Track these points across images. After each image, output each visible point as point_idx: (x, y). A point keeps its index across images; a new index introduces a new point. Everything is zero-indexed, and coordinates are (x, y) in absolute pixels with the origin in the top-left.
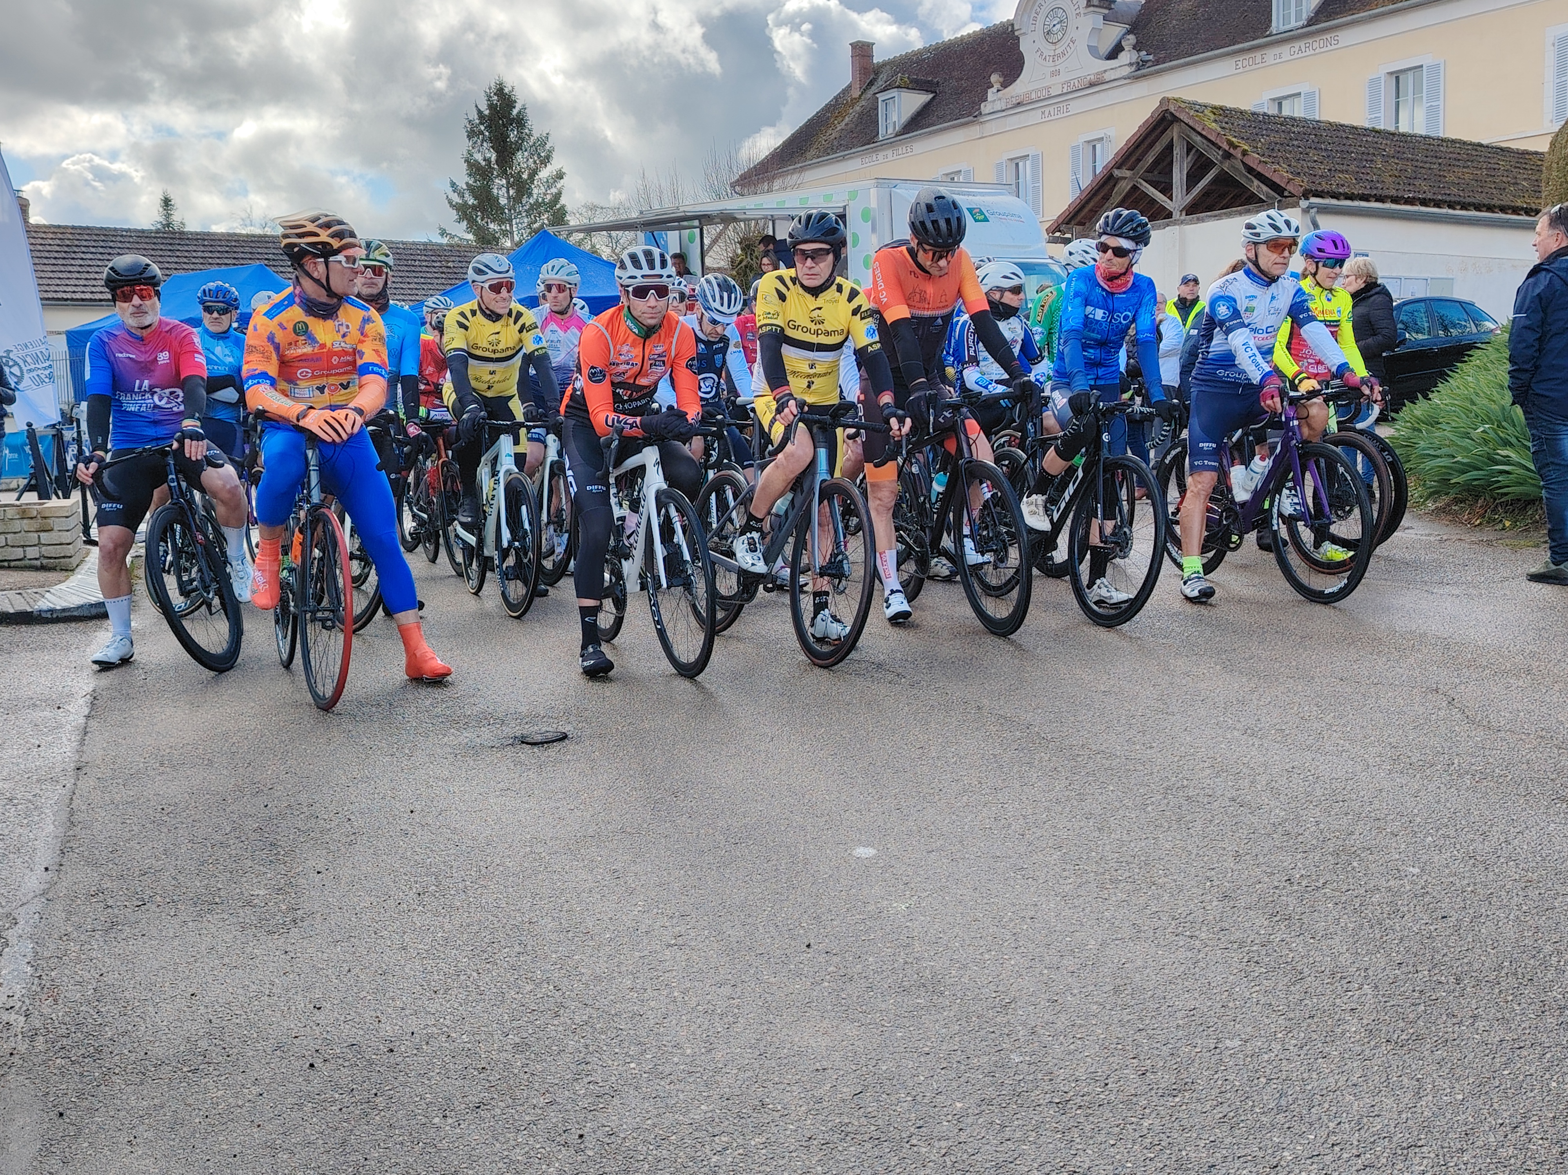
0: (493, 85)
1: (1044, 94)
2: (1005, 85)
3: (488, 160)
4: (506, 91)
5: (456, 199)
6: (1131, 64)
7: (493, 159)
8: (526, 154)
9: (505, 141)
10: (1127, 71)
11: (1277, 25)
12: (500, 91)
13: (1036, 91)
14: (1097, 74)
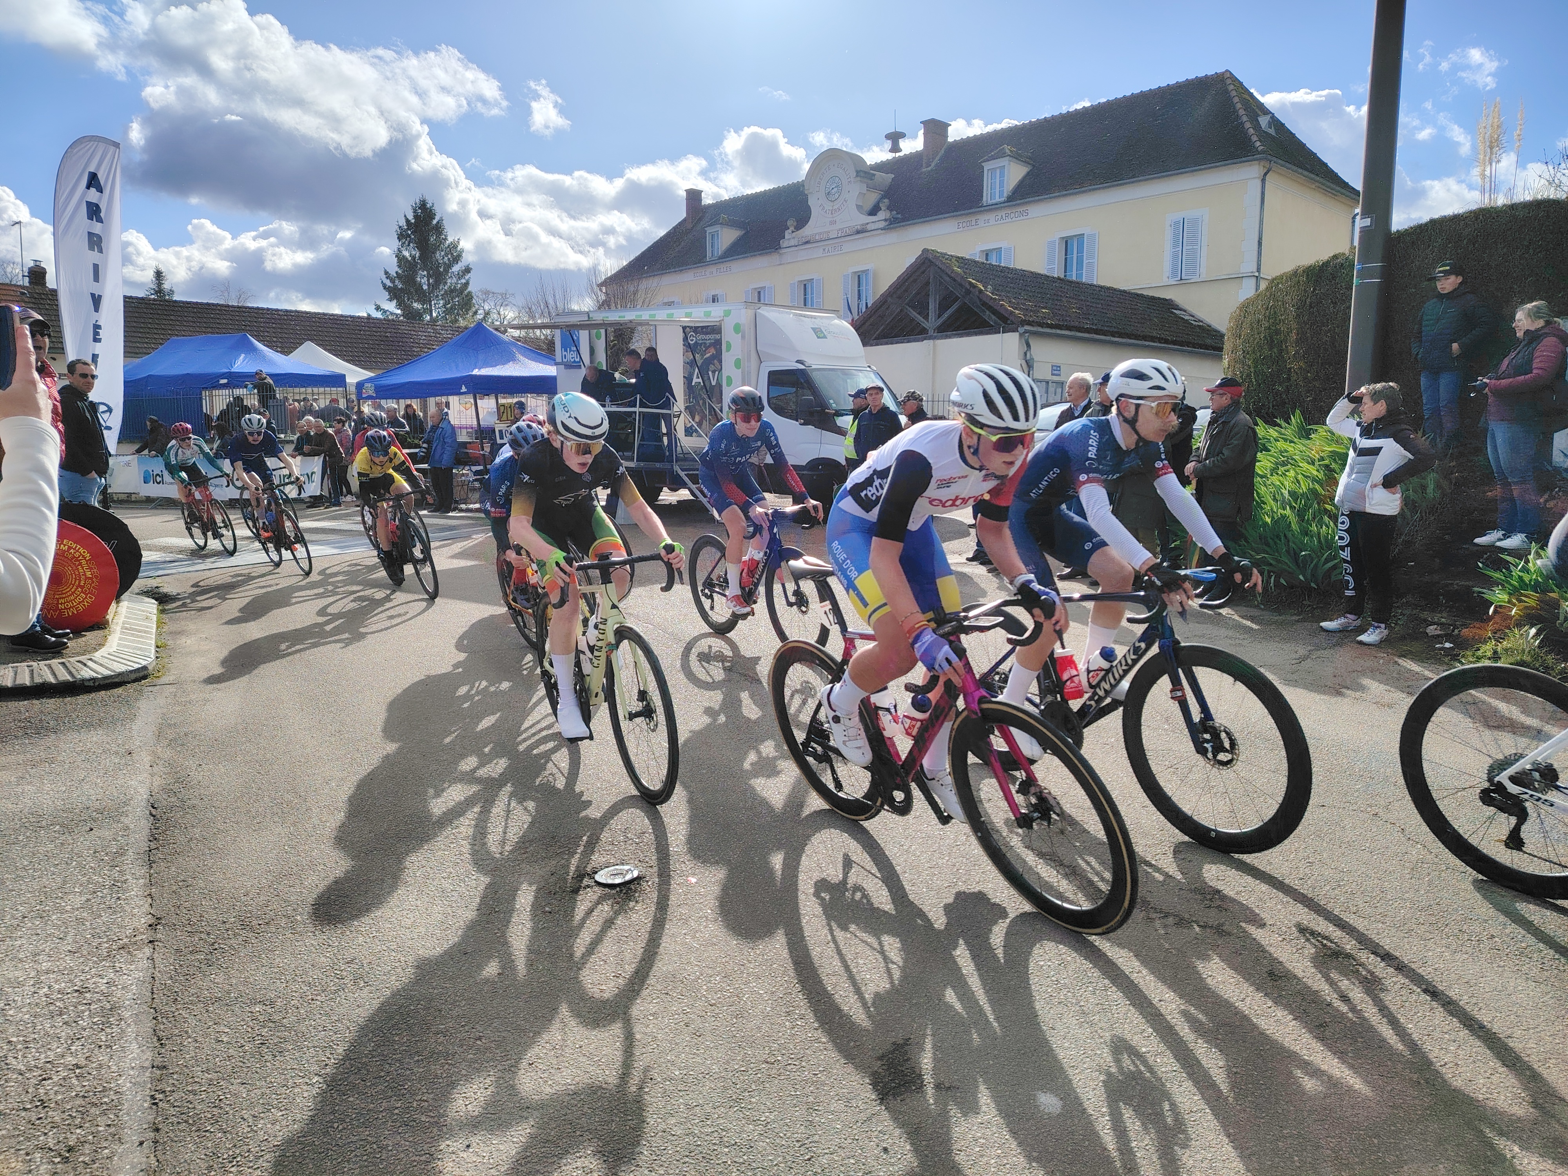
0: (418, 201)
1: (825, 236)
2: (798, 227)
3: (414, 258)
4: (428, 205)
5: (388, 283)
6: (886, 220)
7: (417, 255)
8: (443, 253)
9: (427, 244)
10: (882, 224)
11: (986, 199)
12: (423, 205)
13: (820, 234)
14: (862, 225)
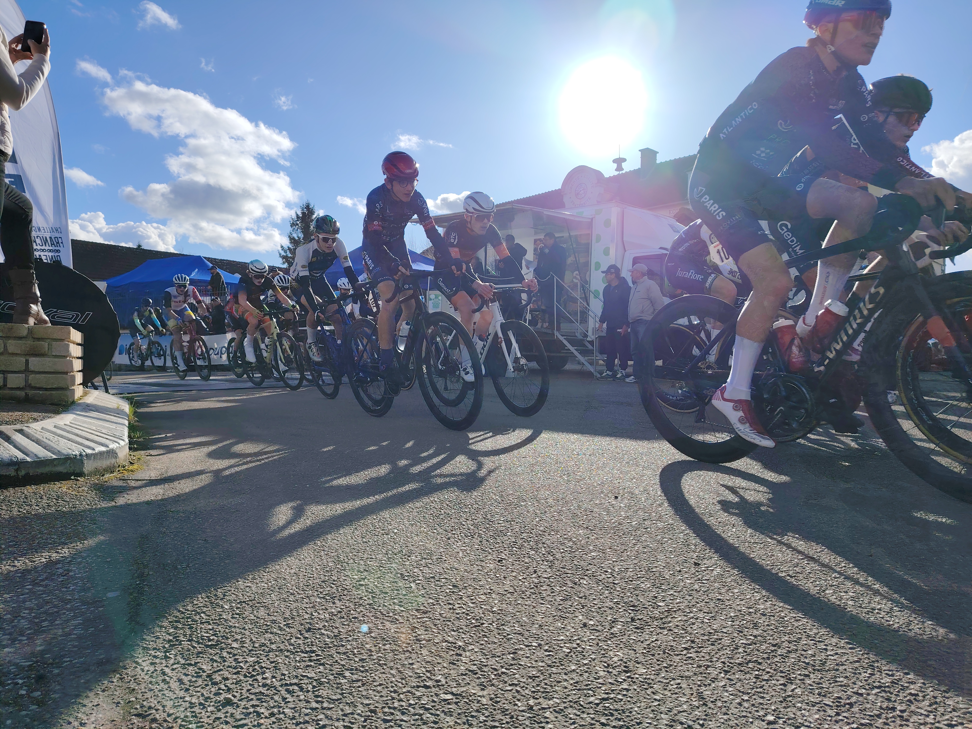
0: (304, 203)
3: (299, 237)
4: (311, 207)
5: (283, 253)
7: (302, 237)
12: (308, 207)
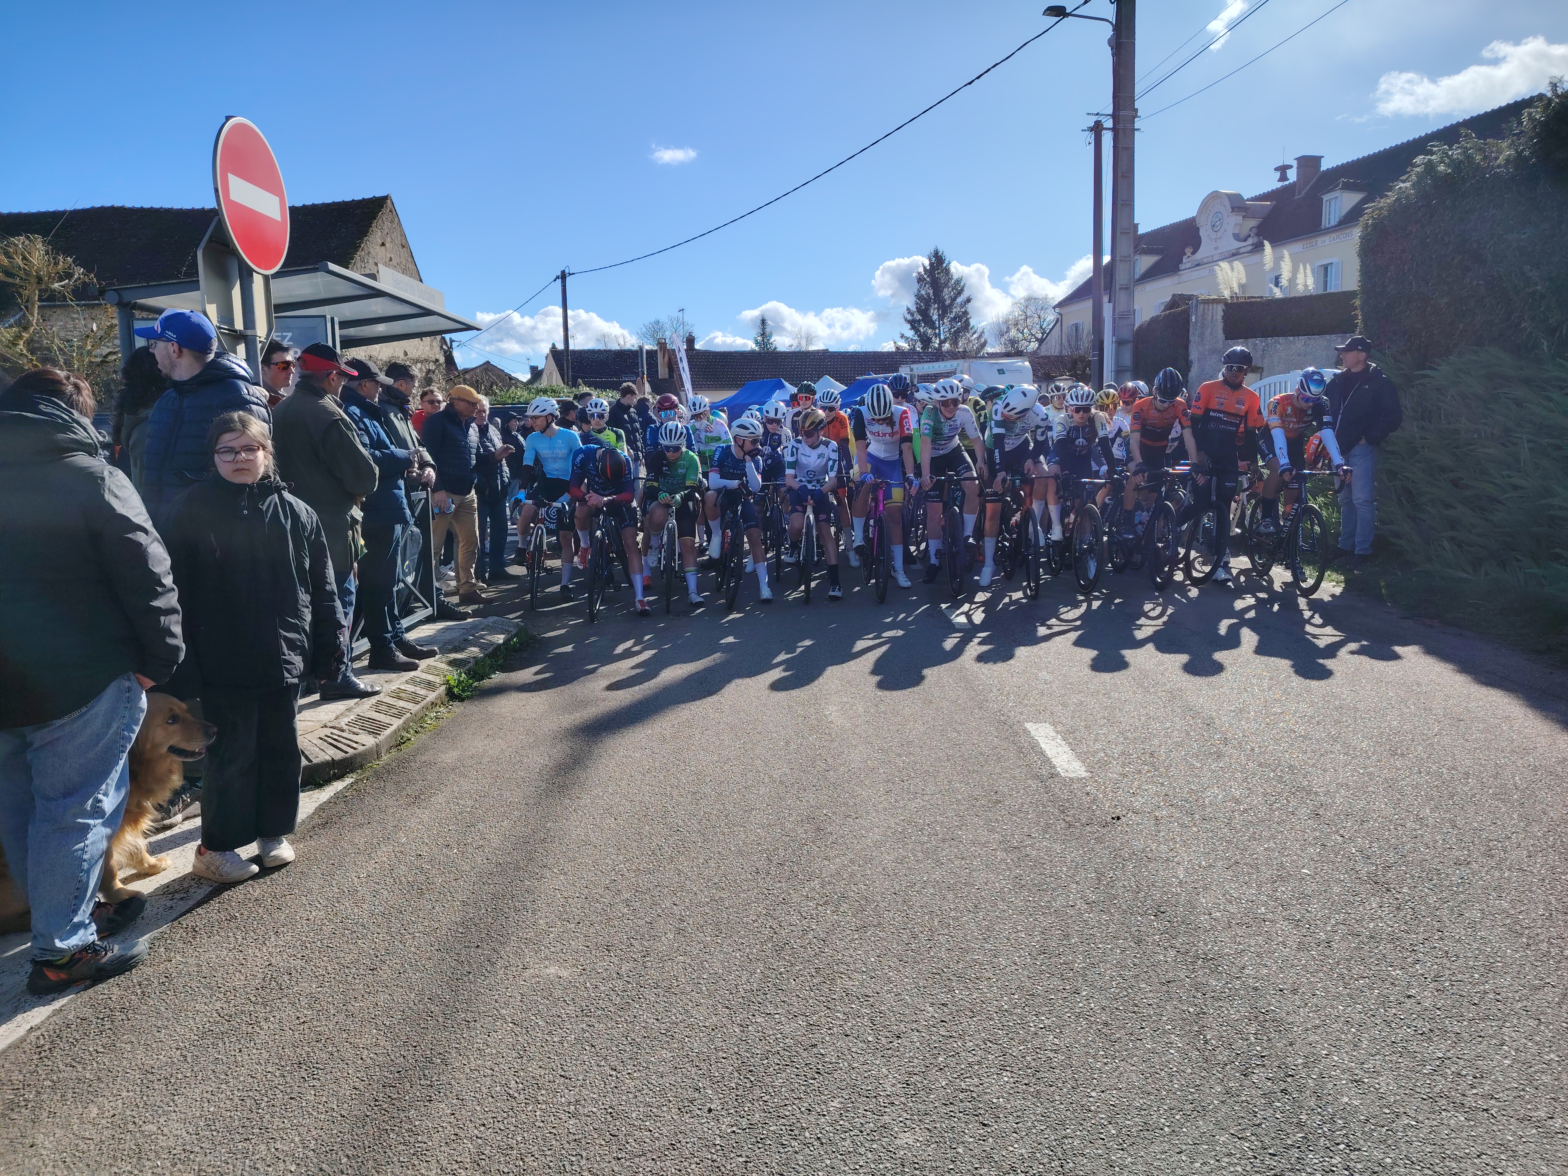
0: (933, 252)
1: (1210, 259)
2: (1193, 253)
3: (928, 295)
4: (940, 254)
5: (909, 317)
6: (1252, 245)
7: (931, 293)
8: (949, 289)
9: (938, 283)
10: (1250, 248)
11: (1325, 223)
12: (937, 255)
13: (1205, 258)
14: (1237, 249)
